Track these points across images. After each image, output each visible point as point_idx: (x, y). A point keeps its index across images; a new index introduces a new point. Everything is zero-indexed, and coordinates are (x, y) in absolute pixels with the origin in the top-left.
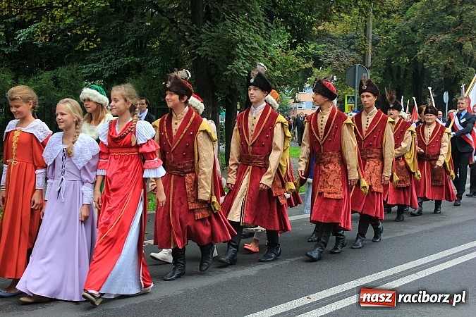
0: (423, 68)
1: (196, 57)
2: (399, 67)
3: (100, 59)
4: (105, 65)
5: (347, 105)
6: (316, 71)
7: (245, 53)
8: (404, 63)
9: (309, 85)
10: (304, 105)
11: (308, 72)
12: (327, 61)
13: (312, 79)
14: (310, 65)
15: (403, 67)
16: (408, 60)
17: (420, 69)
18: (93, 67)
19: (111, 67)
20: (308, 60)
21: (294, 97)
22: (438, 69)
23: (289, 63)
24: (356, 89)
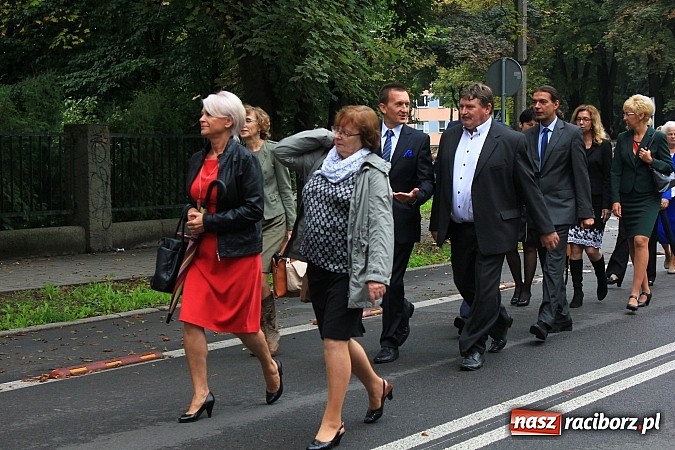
0: (614, 60)
1: (244, 55)
2: (576, 60)
3: (91, 63)
4: (101, 73)
6: (442, 71)
7: (323, 44)
8: (584, 54)
9: (432, 95)
10: (426, 127)
11: (428, 76)
12: (459, 54)
13: (437, 84)
14: (431, 61)
15: (583, 60)
16: (590, 48)
17: (609, 64)
18: (80, 77)
19: (110, 75)
20: (425, 53)
23: (395, 59)
24: (504, 98)
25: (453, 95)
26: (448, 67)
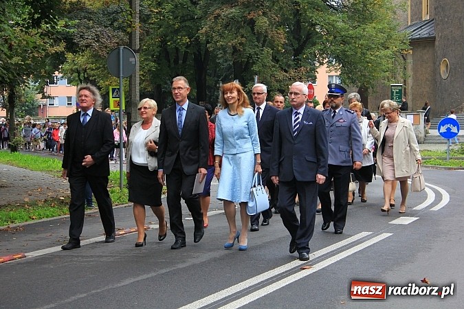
0: (207, 50)
2: (177, 49)
5: (112, 100)
6: (70, 56)
8: (184, 44)
9: (61, 75)
10: (56, 102)
11: (59, 59)
12: (83, 43)
13: (66, 66)
14: (60, 48)
15: (183, 49)
16: (188, 40)
17: (203, 53)
20: (57, 41)
21: (41, 91)
22: (225, 52)
23: (31, 45)
24: (121, 79)
25: (79, 76)
26: (74, 52)
